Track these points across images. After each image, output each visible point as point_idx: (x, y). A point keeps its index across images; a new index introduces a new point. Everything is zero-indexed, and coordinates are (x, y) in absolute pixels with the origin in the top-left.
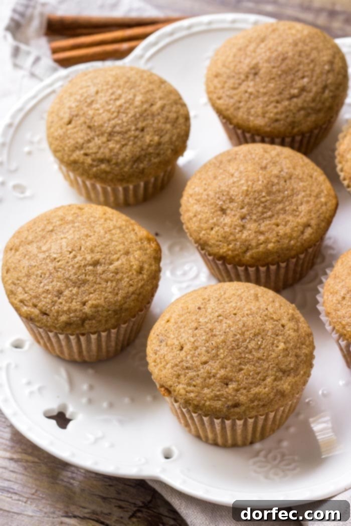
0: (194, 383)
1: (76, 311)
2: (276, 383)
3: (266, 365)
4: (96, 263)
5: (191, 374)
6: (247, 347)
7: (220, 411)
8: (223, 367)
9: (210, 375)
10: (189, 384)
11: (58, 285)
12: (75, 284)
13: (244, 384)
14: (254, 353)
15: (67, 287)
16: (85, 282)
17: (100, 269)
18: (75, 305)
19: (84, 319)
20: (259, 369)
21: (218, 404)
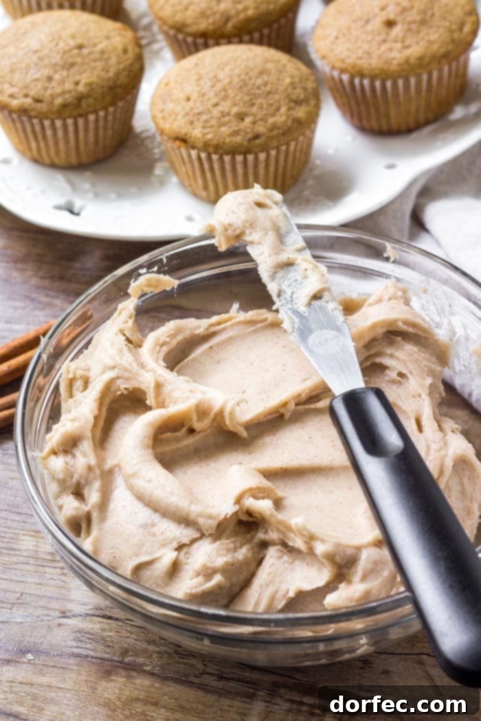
0: (209, 125)
1: (70, 92)
2: (290, 112)
3: (277, 97)
4: (80, 47)
5: (204, 117)
6: (254, 84)
7: (241, 145)
8: (235, 105)
9: (223, 114)
10: (204, 127)
11: (47, 72)
12: (63, 68)
13: (259, 116)
14: (263, 88)
15: (56, 72)
16: (72, 65)
17: (85, 51)
18: (68, 86)
19: (80, 98)
20: (271, 102)
21: (238, 139)
